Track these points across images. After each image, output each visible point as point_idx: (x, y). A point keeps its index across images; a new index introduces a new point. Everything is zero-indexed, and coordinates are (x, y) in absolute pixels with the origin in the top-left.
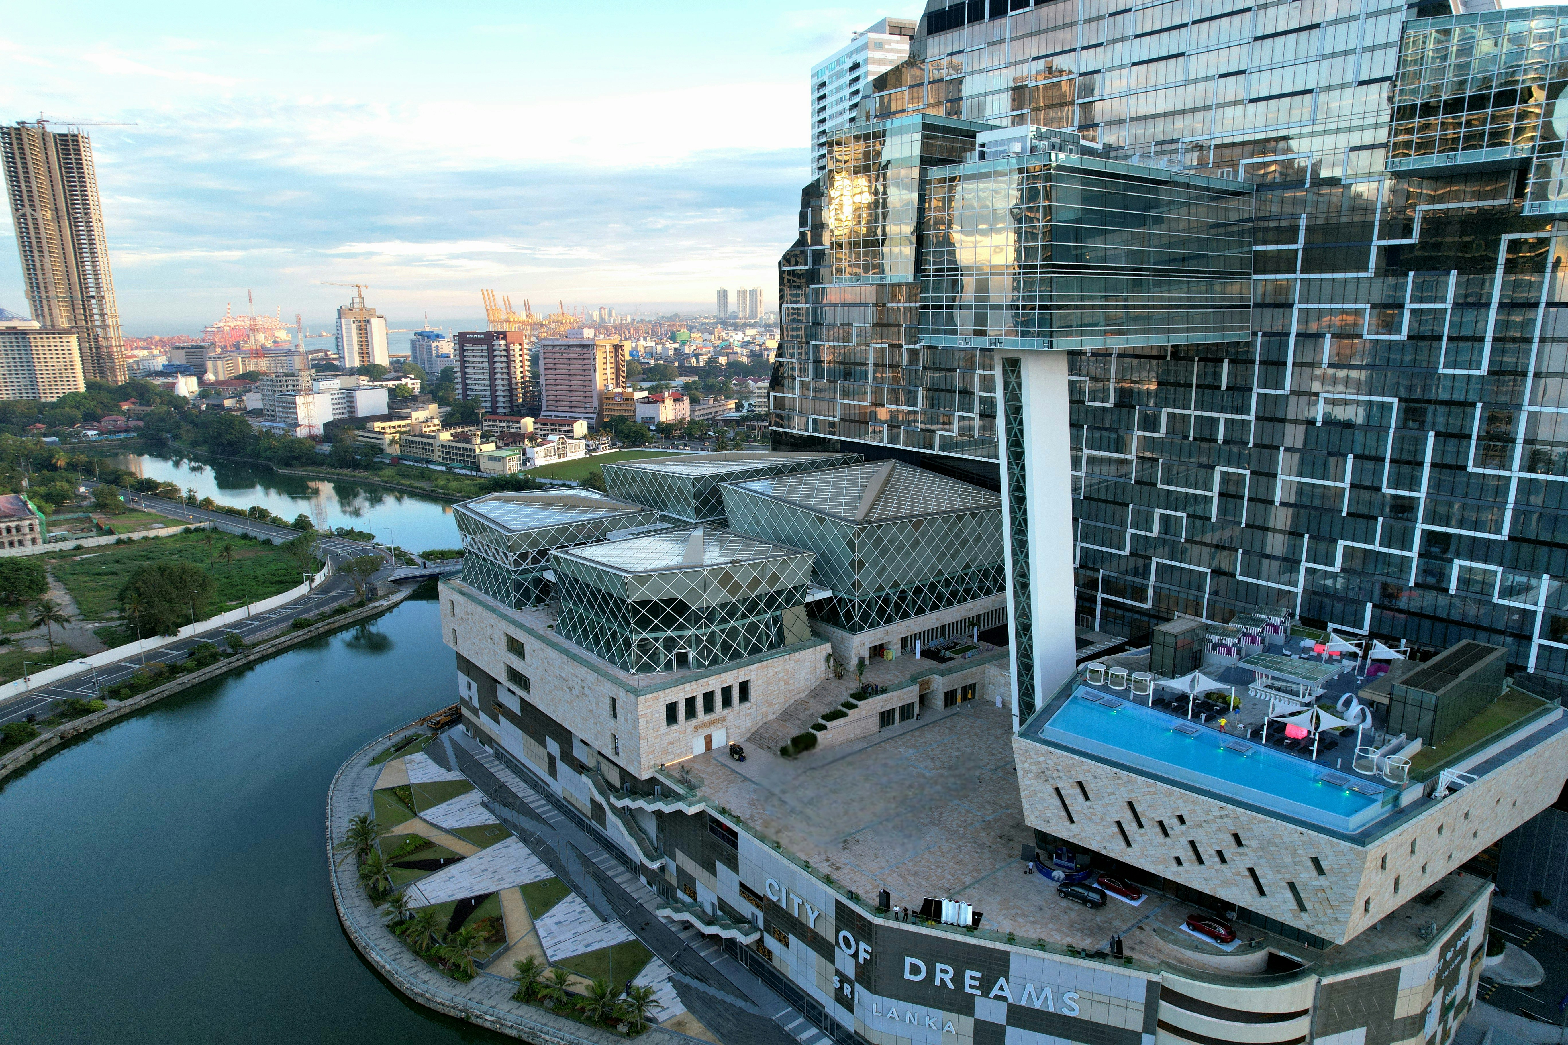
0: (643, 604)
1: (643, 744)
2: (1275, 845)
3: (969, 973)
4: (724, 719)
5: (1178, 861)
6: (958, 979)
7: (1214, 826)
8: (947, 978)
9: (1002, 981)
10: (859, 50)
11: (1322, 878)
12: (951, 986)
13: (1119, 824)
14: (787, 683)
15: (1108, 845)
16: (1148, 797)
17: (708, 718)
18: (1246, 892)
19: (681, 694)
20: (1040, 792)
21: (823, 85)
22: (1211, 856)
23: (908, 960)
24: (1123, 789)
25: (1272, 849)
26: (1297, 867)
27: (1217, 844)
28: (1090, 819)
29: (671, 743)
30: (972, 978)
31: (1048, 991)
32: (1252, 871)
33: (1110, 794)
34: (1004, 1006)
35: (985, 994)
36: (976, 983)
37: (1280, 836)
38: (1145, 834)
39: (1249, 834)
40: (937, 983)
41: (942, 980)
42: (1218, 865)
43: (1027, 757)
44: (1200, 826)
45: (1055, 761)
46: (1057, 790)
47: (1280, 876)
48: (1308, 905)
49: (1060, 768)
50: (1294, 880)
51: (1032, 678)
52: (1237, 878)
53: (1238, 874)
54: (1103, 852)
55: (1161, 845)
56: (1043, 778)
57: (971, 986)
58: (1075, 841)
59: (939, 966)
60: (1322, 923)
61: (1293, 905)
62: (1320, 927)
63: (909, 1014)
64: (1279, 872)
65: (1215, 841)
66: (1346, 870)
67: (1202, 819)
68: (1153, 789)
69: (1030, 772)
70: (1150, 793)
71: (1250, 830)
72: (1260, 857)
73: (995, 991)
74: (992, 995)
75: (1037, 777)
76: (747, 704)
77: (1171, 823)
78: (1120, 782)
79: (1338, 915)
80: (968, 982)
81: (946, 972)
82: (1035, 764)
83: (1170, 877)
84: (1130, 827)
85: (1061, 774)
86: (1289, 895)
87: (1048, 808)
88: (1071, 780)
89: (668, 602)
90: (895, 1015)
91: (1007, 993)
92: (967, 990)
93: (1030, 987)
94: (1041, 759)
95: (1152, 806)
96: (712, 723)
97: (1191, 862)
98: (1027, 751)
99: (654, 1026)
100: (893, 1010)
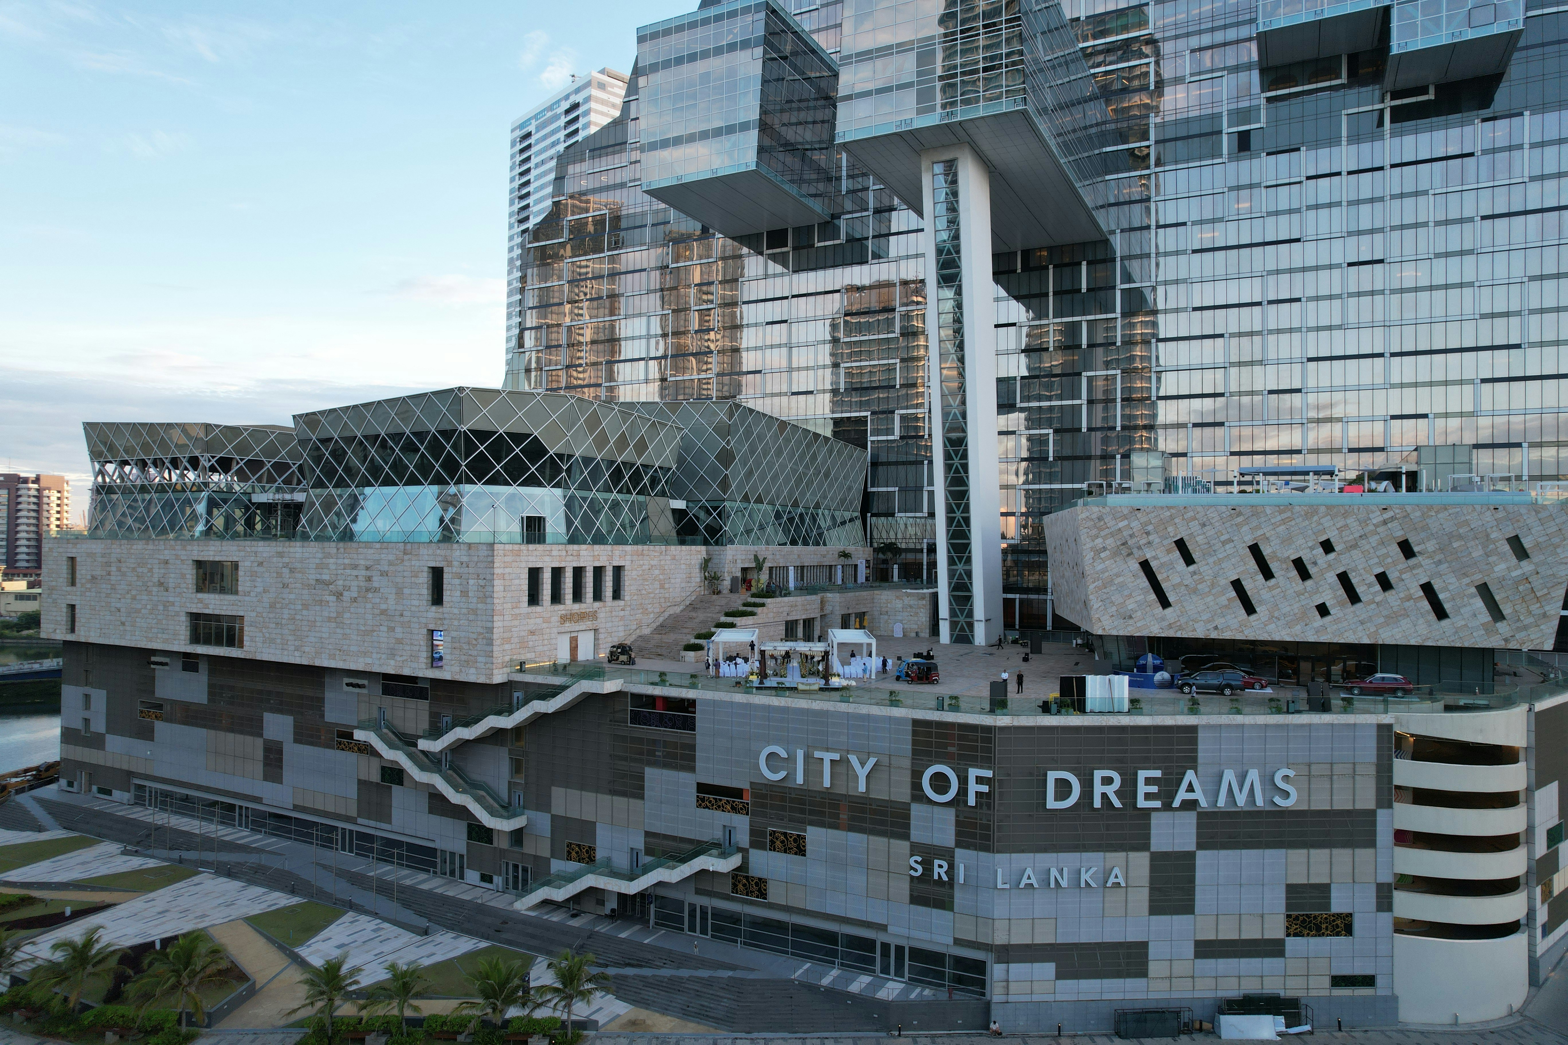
0: (483, 435)
1: (498, 624)
2: (1460, 537)
3: (1142, 775)
4: (594, 616)
5: (1323, 610)
6: (1128, 791)
7: (1374, 540)
8: (1110, 790)
9: (1190, 775)
10: (577, 91)
11: (1524, 563)
12: (1117, 804)
13: (1237, 585)
14: (662, 587)
15: (1220, 622)
16: (1283, 527)
17: (577, 607)
18: (1421, 621)
19: (547, 559)
20: (1118, 575)
21: (528, 135)
22: (1370, 585)
23: (1052, 776)
24: (1245, 528)
25: (1455, 545)
26: (1491, 559)
27: (1379, 564)
28: (1195, 591)
29: (532, 633)
30: (1149, 781)
31: (1253, 775)
32: (1428, 589)
33: (1224, 543)
34: (1190, 819)
35: (1168, 807)
36: (1154, 789)
37: (1466, 523)
38: (1277, 586)
39: (1423, 535)
40: (1097, 803)
41: (1104, 796)
42: (1381, 596)
43: (1100, 529)
44: (1355, 546)
45: (1143, 520)
46: (1145, 565)
47: (1466, 580)
48: (1506, 610)
49: (1150, 528)
50: (1486, 579)
51: (969, 560)
52: (1407, 604)
53: (1409, 598)
54: (1214, 635)
55: (1299, 594)
56: (1124, 552)
57: (1148, 796)
58: (1171, 634)
59: (1098, 775)
60: (1526, 628)
61: (1485, 617)
62: (1523, 634)
63: (1054, 872)
64: (1465, 575)
65: (1376, 560)
66: (1556, 540)
67: (1357, 535)
68: (1289, 514)
69: (1104, 549)
70: (1284, 522)
71: (1425, 528)
72: (1440, 562)
73: (1182, 795)
74: (1176, 804)
75: (1116, 553)
76: (620, 603)
77: (1313, 556)
78: (1240, 519)
79: (1547, 608)
80: (1142, 789)
81: (1108, 781)
82: (1112, 535)
83: (1312, 638)
84: (1254, 584)
85: (1151, 538)
86: (1479, 603)
87: (1130, 596)
88: (1166, 542)
89: (518, 438)
90: (1033, 881)
91: (1198, 795)
92: (1141, 803)
93: (1229, 776)
94: (1121, 524)
95: (1287, 541)
96: (582, 617)
97: (1341, 604)
98: (1100, 519)
99: (592, 1033)
100: (1029, 871)
